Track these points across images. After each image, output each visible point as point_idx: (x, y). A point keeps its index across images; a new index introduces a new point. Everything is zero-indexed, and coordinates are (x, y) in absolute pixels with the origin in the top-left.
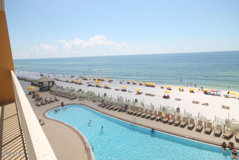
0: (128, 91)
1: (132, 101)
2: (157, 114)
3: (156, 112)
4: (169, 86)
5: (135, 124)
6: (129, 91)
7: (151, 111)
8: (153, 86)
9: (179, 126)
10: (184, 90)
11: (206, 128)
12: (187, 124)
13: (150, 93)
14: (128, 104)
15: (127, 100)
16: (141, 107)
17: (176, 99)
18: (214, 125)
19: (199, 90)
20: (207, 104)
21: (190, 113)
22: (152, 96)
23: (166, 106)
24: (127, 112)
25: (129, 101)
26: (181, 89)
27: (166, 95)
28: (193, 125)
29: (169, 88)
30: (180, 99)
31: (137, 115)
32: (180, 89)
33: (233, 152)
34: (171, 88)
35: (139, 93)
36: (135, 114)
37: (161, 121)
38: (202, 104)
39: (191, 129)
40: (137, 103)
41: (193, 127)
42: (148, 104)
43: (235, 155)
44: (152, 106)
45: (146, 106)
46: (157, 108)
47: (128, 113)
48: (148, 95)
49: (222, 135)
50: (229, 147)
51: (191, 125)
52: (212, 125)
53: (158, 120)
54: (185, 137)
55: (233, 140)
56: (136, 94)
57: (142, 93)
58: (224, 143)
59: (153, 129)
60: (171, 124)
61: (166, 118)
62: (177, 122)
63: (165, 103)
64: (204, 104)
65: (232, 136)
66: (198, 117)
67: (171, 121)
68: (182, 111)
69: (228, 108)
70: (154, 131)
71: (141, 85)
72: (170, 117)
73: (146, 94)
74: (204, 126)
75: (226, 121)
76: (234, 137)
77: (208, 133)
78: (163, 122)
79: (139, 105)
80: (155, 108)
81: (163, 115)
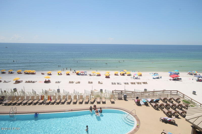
0: (3, 81)
1: (10, 91)
2: (40, 98)
3: (38, 97)
4: (49, 72)
5: (16, 113)
6: (5, 82)
7: (33, 97)
8: (33, 74)
9: (60, 104)
10: (62, 74)
11: (80, 100)
12: (66, 100)
13: (30, 81)
14: (4, 95)
15: (3, 91)
16: (22, 95)
17: (56, 82)
18: (84, 96)
19: (73, 72)
20: (79, 82)
21: (68, 91)
22: (34, 82)
23: (47, 89)
24: (3, 104)
25: (5, 91)
26: (60, 73)
27: (47, 80)
28: (70, 100)
29: (49, 74)
30: (59, 82)
31: (17, 105)
32: (58, 74)
33: (96, 111)
34: (51, 74)
35: (18, 82)
36: (15, 104)
37: (44, 103)
38: (76, 83)
39: (69, 103)
40: (16, 92)
41: (71, 102)
42: (29, 91)
43: (97, 113)
44: (34, 92)
45: (27, 93)
46: (39, 92)
47: (6, 104)
48: (29, 82)
49: (89, 102)
50: (94, 109)
51: (69, 101)
52: (83, 96)
53: (41, 104)
54: (65, 111)
55: (95, 103)
56: (14, 84)
57: (22, 81)
58: (91, 106)
59: (36, 113)
60: (53, 104)
61: (49, 100)
62: (58, 101)
63: (47, 87)
64: (77, 82)
65: (95, 100)
66: (74, 93)
67: (53, 101)
68: (61, 91)
69: (92, 83)
70: (38, 114)
71: (20, 73)
72: (52, 98)
73: (26, 82)
74: (78, 99)
75: (91, 92)
76: (96, 101)
77: (81, 103)
78: (46, 104)
79: (19, 94)
80: (37, 93)
81: (46, 97)
